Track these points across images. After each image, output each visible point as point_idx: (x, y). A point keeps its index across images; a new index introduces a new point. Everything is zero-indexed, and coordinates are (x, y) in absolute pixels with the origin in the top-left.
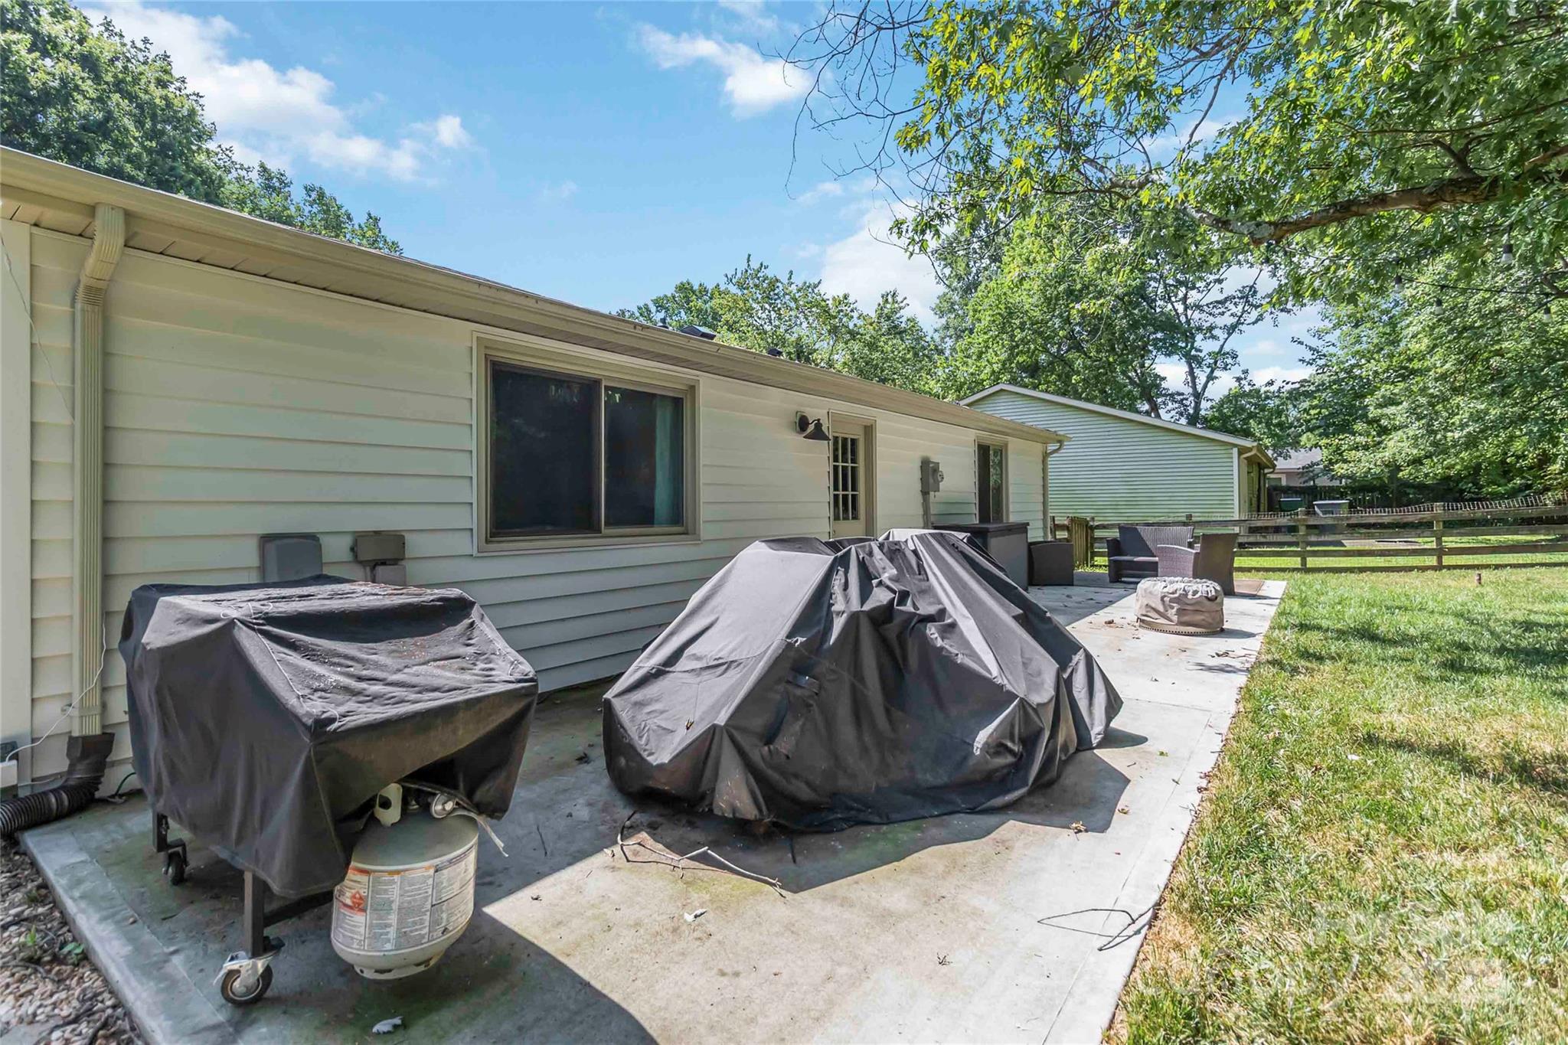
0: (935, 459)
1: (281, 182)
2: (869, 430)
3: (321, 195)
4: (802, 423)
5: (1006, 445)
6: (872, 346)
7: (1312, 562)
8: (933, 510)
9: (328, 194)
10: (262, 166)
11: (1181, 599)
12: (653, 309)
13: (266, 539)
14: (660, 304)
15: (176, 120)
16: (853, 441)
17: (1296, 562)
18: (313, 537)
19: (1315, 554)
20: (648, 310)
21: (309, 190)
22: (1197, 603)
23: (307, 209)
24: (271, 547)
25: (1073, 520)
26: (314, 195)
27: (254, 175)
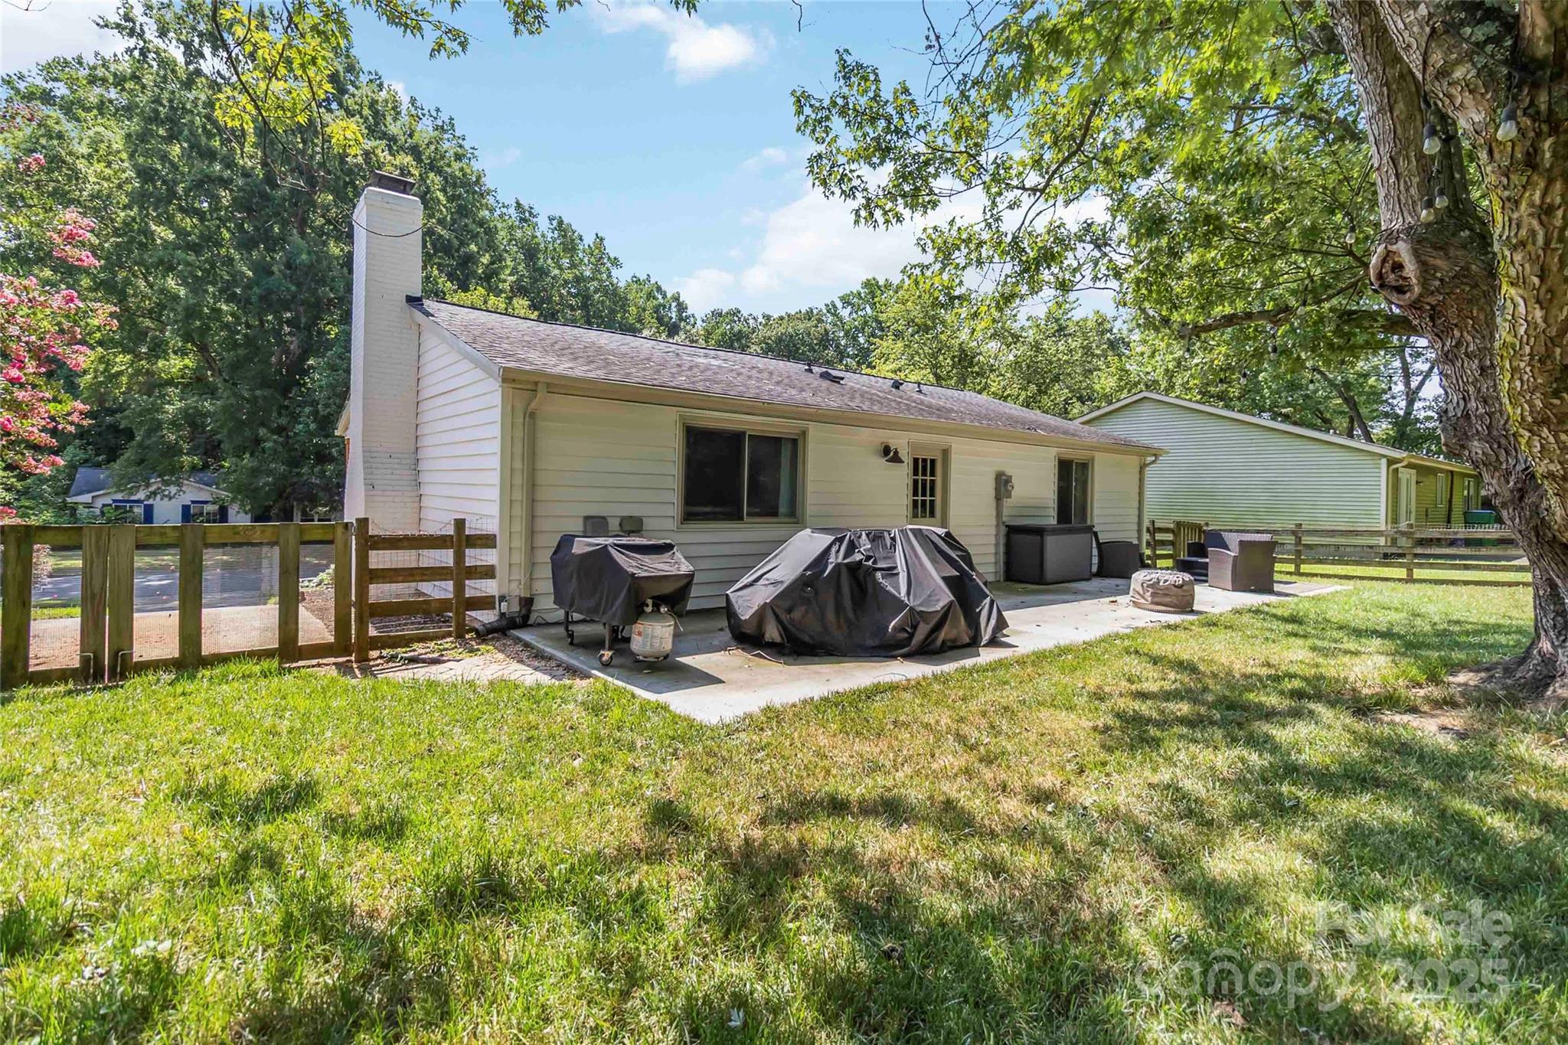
0: (1009, 471)
1: (531, 214)
2: (946, 453)
3: (561, 222)
4: (886, 450)
5: (1093, 459)
6: (1037, 347)
7: (1418, 573)
8: (1005, 512)
9: (566, 221)
10: (518, 204)
11: (1154, 585)
12: (839, 305)
13: (586, 518)
14: (846, 301)
15: (466, 184)
16: (933, 461)
17: (1402, 573)
18: (604, 518)
19: (1420, 566)
20: (834, 306)
21: (551, 219)
22: (1167, 588)
23: (550, 235)
24: (589, 522)
25: (1179, 524)
26: (555, 223)
27: (512, 211)
